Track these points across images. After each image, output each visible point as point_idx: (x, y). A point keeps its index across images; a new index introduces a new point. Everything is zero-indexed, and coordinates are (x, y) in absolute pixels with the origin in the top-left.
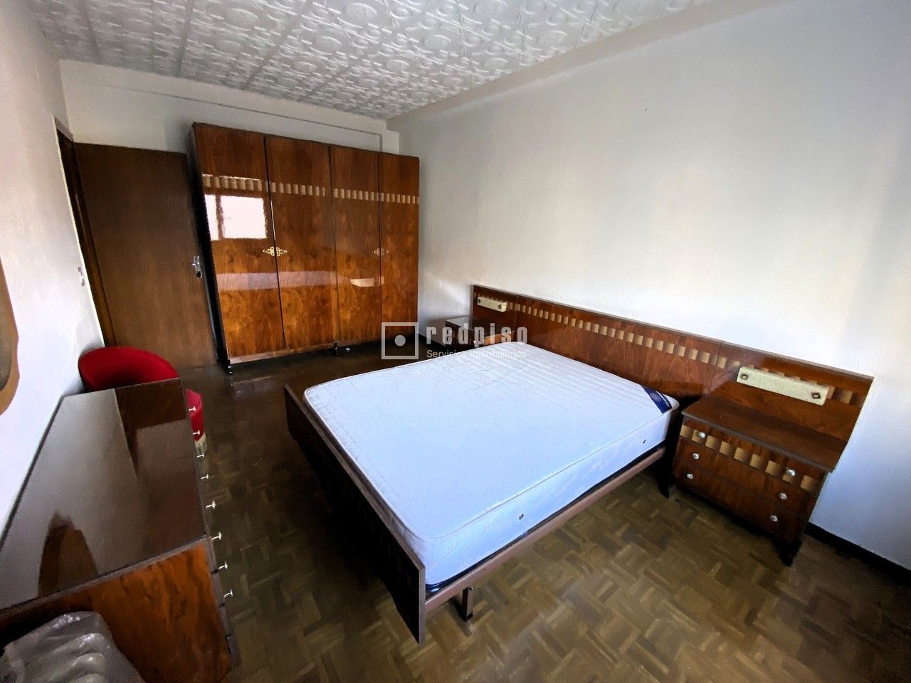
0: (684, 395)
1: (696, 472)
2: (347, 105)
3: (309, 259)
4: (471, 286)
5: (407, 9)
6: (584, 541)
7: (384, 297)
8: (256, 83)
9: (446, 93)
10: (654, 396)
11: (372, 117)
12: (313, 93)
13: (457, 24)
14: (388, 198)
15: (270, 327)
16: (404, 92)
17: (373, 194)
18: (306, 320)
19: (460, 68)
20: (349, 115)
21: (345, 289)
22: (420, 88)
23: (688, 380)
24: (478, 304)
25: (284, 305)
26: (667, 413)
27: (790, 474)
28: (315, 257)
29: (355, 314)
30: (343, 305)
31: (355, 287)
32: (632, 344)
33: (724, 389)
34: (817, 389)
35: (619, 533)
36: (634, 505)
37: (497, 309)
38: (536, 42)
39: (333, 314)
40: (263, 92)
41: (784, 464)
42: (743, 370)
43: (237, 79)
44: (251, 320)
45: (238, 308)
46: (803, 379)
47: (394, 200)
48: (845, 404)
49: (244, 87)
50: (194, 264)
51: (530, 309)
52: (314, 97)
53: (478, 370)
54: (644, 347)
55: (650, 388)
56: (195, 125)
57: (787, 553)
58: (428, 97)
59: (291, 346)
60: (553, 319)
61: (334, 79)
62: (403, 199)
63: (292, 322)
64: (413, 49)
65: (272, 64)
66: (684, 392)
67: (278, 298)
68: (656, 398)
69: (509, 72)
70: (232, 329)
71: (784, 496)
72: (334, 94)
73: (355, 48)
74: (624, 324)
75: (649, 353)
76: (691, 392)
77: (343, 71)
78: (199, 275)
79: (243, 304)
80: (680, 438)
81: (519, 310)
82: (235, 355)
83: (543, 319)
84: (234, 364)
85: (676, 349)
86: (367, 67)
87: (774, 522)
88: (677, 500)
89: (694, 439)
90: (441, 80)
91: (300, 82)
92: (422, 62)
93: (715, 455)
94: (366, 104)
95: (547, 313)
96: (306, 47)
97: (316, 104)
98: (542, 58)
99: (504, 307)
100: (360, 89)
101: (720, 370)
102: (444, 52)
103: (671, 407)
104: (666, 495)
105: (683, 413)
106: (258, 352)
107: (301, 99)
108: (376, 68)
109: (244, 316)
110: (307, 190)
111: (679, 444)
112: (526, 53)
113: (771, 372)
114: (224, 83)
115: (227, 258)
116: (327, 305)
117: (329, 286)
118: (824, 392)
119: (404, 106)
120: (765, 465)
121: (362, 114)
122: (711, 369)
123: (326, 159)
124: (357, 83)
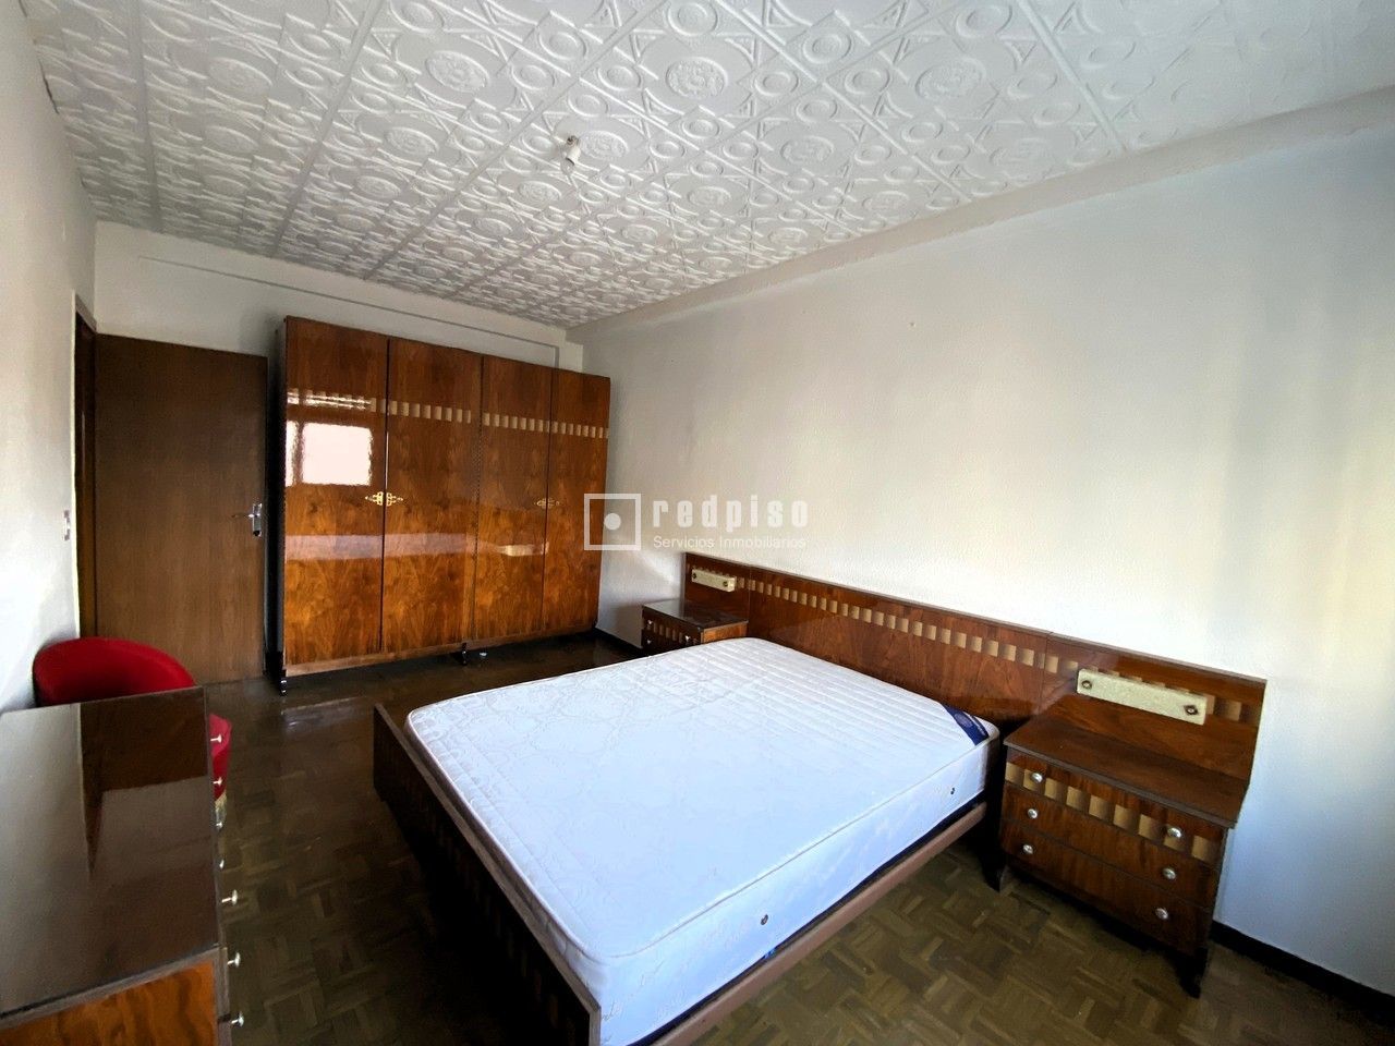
0: (1005, 718)
1: (1036, 843)
2: (513, 306)
3: (437, 511)
4: (683, 554)
5: (602, 192)
6: (870, 971)
7: (547, 571)
8: (386, 272)
9: (649, 297)
10: (961, 717)
11: (547, 323)
12: (466, 287)
13: (667, 214)
14: (562, 428)
15: (360, 616)
16: (593, 294)
17: (541, 423)
18: (421, 605)
19: (668, 267)
20: (515, 320)
21: (488, 558)
22: (615, 289)
23: (1008, 694)
24: (693, 580)
25: (388, 581)
26: (984, 744)
27: (1174, 835)
28: (445, 508)
29: (500, 596)
30: (482, 581)
31: (505, 557)
32: (922, 638)
33: (1061, 706)
34: (1189, 699)
35: (926, 956)
36: (947, 906)
37: (722, 588)
38: (768, 240)
39: (466, 595)
40: (395, 283)
41: (1163, 821)
42: (1083, 675)
43: (359, 264)
44: (330, 603)
45: (313, 584)
46: (1169, 686)
47: (571, 433)
48: (1233, 722)
49: (366, 276)
50: (251, 516)
51: (770, 586)
52: (468, 294)
53: (692, 679)
54: (939, 642)
55: (955, 706)
56: (289, 320)
57: (1190, 976)
58: (625, 302)
59: (391, 648)
60: (804, 602)
61: (497, 272)
62: (585, 431)
63: (397, 609)
64: (607, 240)
65: (413, 250)
66: (1003, 713)
67: (379, 571)
68: (964, 722)
69: (732, 275)
70: (297, 618)
71: (1171, 874)
72: (495, 291)
73: (529, 235)
74: (908, 609)
75: (948, 654)
76: (1014, 713)
77: (510, 261)
78: (257, 533)
79: (322, 580)
80: (1006, 786)
81: (754, 589)
82: (296, 661)
83: (790, 602)
84: (289, 678)
85: (985, 646)
86: (545, 259)
87: (1162, 921)
88: (1012, 895)
89: (1027, 784)
90: (644, 280)
91: (449, 274)
92: (619, 256)
93: (1060, 810)
94: (538, 307)
95: (795, 593)
96: (461, 230)
97: (468, 303)
98: (775, 260)
99: (731, 585)
100: (532, 287)
101: (1052, 678)
102: (649, 247)
103: (987, 736)
104: (995, 885)
105: (1005, 743)
106: (334, 656)
107: (447, 296)
108: (555, 261)
109: (321, 597)
110: (444, 414)
111: (1005, 794)
112: (754, 253)
113: (1121, 676)
114: (339, 269)
115: (307, 508)
116: (457, 582)
117: (463, 555)
118: (1202, 704)
119: (590, 312)
120: (1135, 823)
121: (532, 319)
122: (1037, 674)
123: (477, 373)
124: (528, 278)
